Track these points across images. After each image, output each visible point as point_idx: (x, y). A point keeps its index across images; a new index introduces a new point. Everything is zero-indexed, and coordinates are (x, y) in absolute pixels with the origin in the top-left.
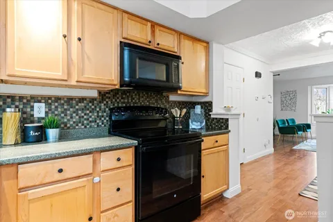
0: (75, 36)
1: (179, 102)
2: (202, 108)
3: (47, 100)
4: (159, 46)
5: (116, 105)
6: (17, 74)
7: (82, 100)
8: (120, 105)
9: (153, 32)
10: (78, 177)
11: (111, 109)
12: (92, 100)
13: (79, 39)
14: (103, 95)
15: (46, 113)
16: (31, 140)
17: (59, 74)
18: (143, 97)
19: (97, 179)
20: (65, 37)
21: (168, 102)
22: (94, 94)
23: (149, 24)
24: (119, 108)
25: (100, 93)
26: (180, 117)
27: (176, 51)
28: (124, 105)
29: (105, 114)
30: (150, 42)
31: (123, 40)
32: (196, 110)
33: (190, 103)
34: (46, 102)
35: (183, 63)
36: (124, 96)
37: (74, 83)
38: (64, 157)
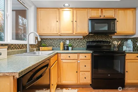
0: (75, 21)
1: (118, 39)
2: (132, 41)
3: (69, 39)
4: (105, 17)
5: (89, 40)
6: (62, 33)
7: (78, 39)
8: (90, 40)
9: (102, 12)
10: (74, 60)
11: (87, 42)
12: (81, 39)
13: (76, 21)
14: (84, 37)
15: (69, 43)
16: (66, 49)
17: (71, 32)
18: (99, 37)
19: (79, 61)
20: (72, 21)
21: (112, 39)
22: (82, 37)
23: (100, 10)
24: (89, 41)
25: (83, 37)
26: (117, 45)
27: (114, 17)
28: (92, 40)
29: (85, 43)
30: (100, 16)
31: (89, 18)
32: (128, 42)
33: (125, 39)
34: (69, 40)
35: (118, 21)
36: (92, 37)
37: (75, 34)
38: (70, 53)
